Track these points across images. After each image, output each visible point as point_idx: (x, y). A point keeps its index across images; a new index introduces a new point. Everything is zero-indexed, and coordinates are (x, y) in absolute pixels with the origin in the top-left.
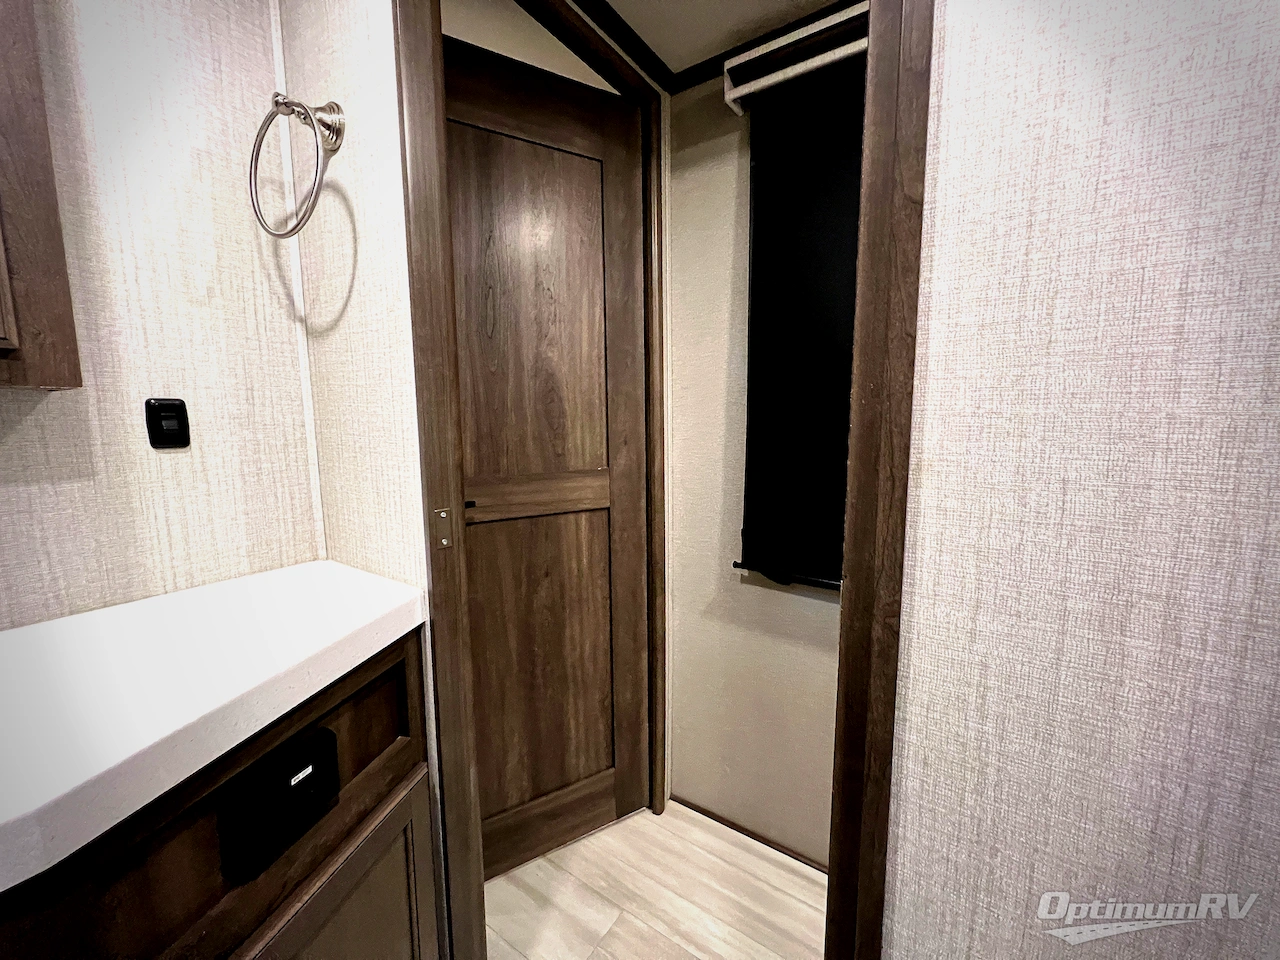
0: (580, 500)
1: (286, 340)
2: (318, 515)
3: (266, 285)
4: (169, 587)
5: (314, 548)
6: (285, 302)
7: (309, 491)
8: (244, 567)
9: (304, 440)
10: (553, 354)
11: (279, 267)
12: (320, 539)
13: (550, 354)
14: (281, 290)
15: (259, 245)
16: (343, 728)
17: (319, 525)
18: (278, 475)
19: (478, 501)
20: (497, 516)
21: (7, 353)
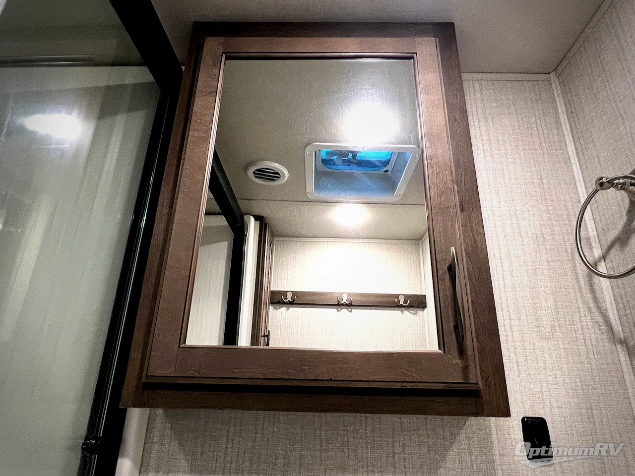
3: (589, 316)
6: (605, 328)
21: (474, 394)
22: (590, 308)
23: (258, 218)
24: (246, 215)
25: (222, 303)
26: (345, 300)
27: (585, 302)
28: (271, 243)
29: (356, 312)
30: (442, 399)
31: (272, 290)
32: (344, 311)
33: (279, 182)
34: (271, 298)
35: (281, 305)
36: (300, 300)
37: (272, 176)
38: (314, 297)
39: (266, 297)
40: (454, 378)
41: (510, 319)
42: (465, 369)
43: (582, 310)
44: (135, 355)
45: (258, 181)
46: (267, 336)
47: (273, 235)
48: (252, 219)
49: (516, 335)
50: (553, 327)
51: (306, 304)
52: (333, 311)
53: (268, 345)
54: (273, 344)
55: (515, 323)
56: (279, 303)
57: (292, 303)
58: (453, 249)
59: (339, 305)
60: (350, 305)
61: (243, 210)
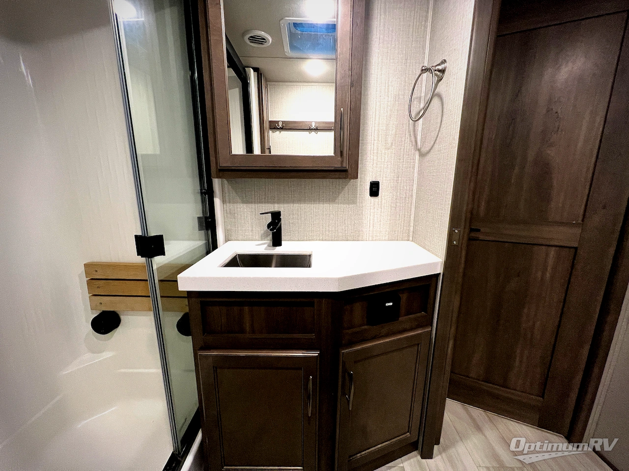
0: (552, 239)
1: (412, 158)
2: (412, 224)
3: (409, 138)
4: (367, 239)
5: (409, 236)
6: (414, 143)
7: (410, 214)
8: (387, 238)
9: (412, 196)
10: (551, 152)
11: (414, 131)
12: (411, 233)
13: (549, 152)
14: (413, 139)
15: (409, 124)
16: (404, 297)
17: (412, 229)
18: (401, 208)
19: (482, 230)
20: (493, 239)
21: (346, 171)
22: (410, 135)
23: (256, 70)
24: (248, 67)
25: (242, 129)
26: (313, 127)
27: (409, 132)
28: (266, 87)
29: (320, 133)
30: (333, 173)
31: (270, 120)
32: (313, 133)
33: (266, 45)
34: (270, 126)
35: (276, 130)
36: (287, 127)
37: (261, 41)
38: (296, 125)
39: (266, 125)
40: (337, 165)
41: (374, 140)
42: (342, 162)
43: (407, 135)
44: (212, 159)
45: (252, 44)
46: (269, 149)
47: (266, 81)
48: (252, 70)
49: (375, 147)
50: (392, 144)
51: (290, 129)
52: (306, 133)
53: (270, 153)
54: (273, 153)
55: (376, 142)
56: (274, 128)
57: (282, 129)
58: (342, 109)
59: (310, 129)
60: (316, 129)
61: (244, 63)
